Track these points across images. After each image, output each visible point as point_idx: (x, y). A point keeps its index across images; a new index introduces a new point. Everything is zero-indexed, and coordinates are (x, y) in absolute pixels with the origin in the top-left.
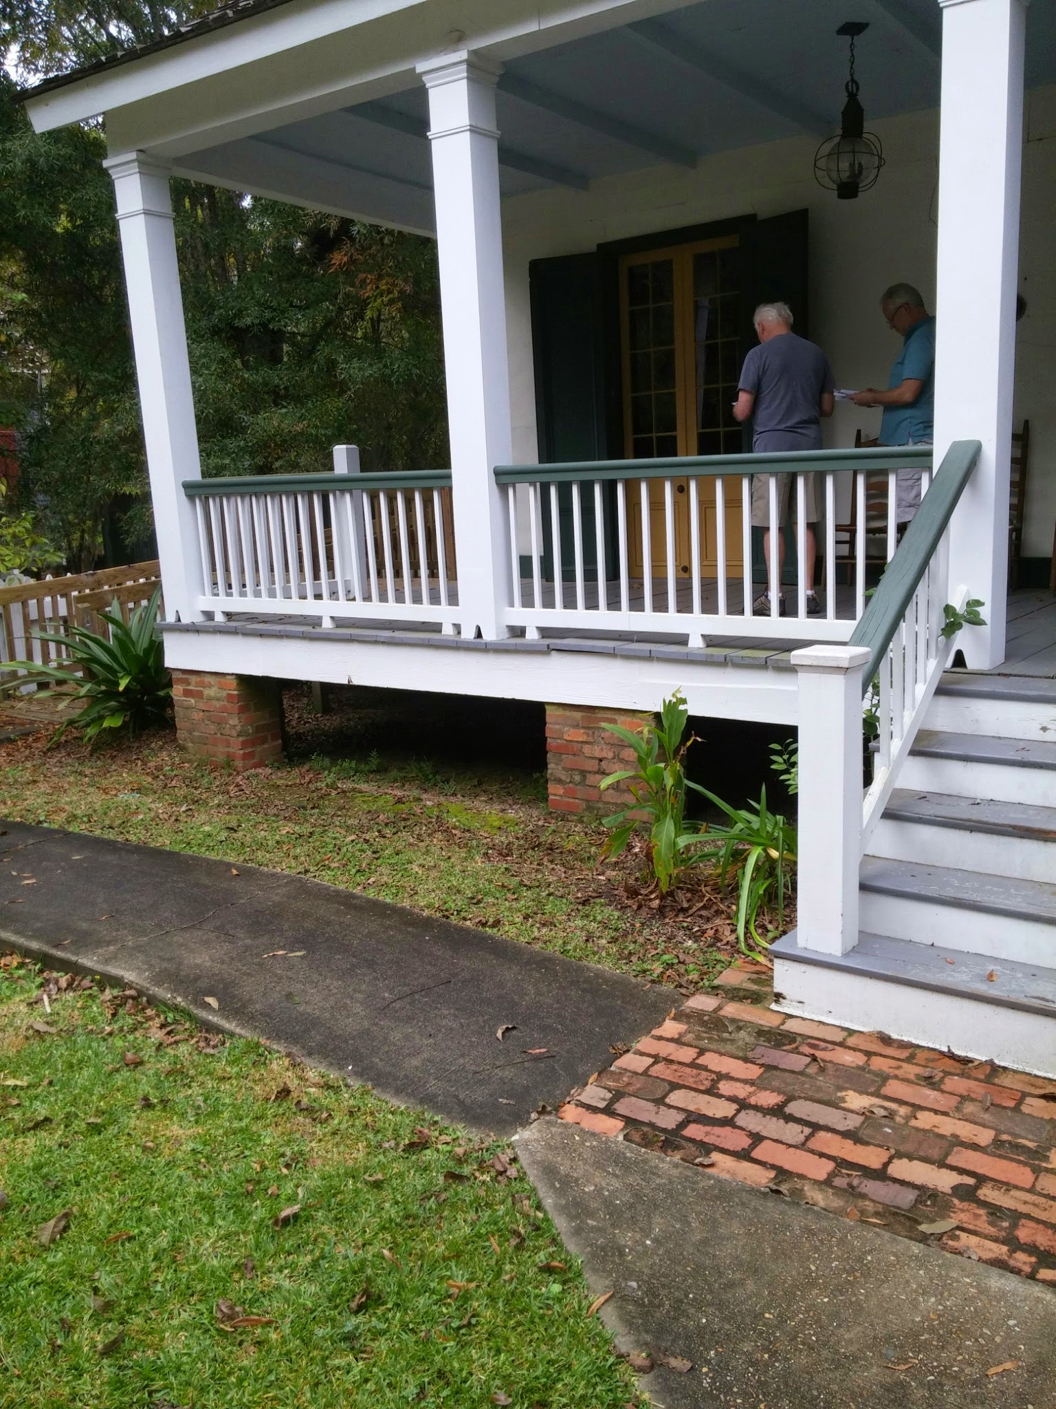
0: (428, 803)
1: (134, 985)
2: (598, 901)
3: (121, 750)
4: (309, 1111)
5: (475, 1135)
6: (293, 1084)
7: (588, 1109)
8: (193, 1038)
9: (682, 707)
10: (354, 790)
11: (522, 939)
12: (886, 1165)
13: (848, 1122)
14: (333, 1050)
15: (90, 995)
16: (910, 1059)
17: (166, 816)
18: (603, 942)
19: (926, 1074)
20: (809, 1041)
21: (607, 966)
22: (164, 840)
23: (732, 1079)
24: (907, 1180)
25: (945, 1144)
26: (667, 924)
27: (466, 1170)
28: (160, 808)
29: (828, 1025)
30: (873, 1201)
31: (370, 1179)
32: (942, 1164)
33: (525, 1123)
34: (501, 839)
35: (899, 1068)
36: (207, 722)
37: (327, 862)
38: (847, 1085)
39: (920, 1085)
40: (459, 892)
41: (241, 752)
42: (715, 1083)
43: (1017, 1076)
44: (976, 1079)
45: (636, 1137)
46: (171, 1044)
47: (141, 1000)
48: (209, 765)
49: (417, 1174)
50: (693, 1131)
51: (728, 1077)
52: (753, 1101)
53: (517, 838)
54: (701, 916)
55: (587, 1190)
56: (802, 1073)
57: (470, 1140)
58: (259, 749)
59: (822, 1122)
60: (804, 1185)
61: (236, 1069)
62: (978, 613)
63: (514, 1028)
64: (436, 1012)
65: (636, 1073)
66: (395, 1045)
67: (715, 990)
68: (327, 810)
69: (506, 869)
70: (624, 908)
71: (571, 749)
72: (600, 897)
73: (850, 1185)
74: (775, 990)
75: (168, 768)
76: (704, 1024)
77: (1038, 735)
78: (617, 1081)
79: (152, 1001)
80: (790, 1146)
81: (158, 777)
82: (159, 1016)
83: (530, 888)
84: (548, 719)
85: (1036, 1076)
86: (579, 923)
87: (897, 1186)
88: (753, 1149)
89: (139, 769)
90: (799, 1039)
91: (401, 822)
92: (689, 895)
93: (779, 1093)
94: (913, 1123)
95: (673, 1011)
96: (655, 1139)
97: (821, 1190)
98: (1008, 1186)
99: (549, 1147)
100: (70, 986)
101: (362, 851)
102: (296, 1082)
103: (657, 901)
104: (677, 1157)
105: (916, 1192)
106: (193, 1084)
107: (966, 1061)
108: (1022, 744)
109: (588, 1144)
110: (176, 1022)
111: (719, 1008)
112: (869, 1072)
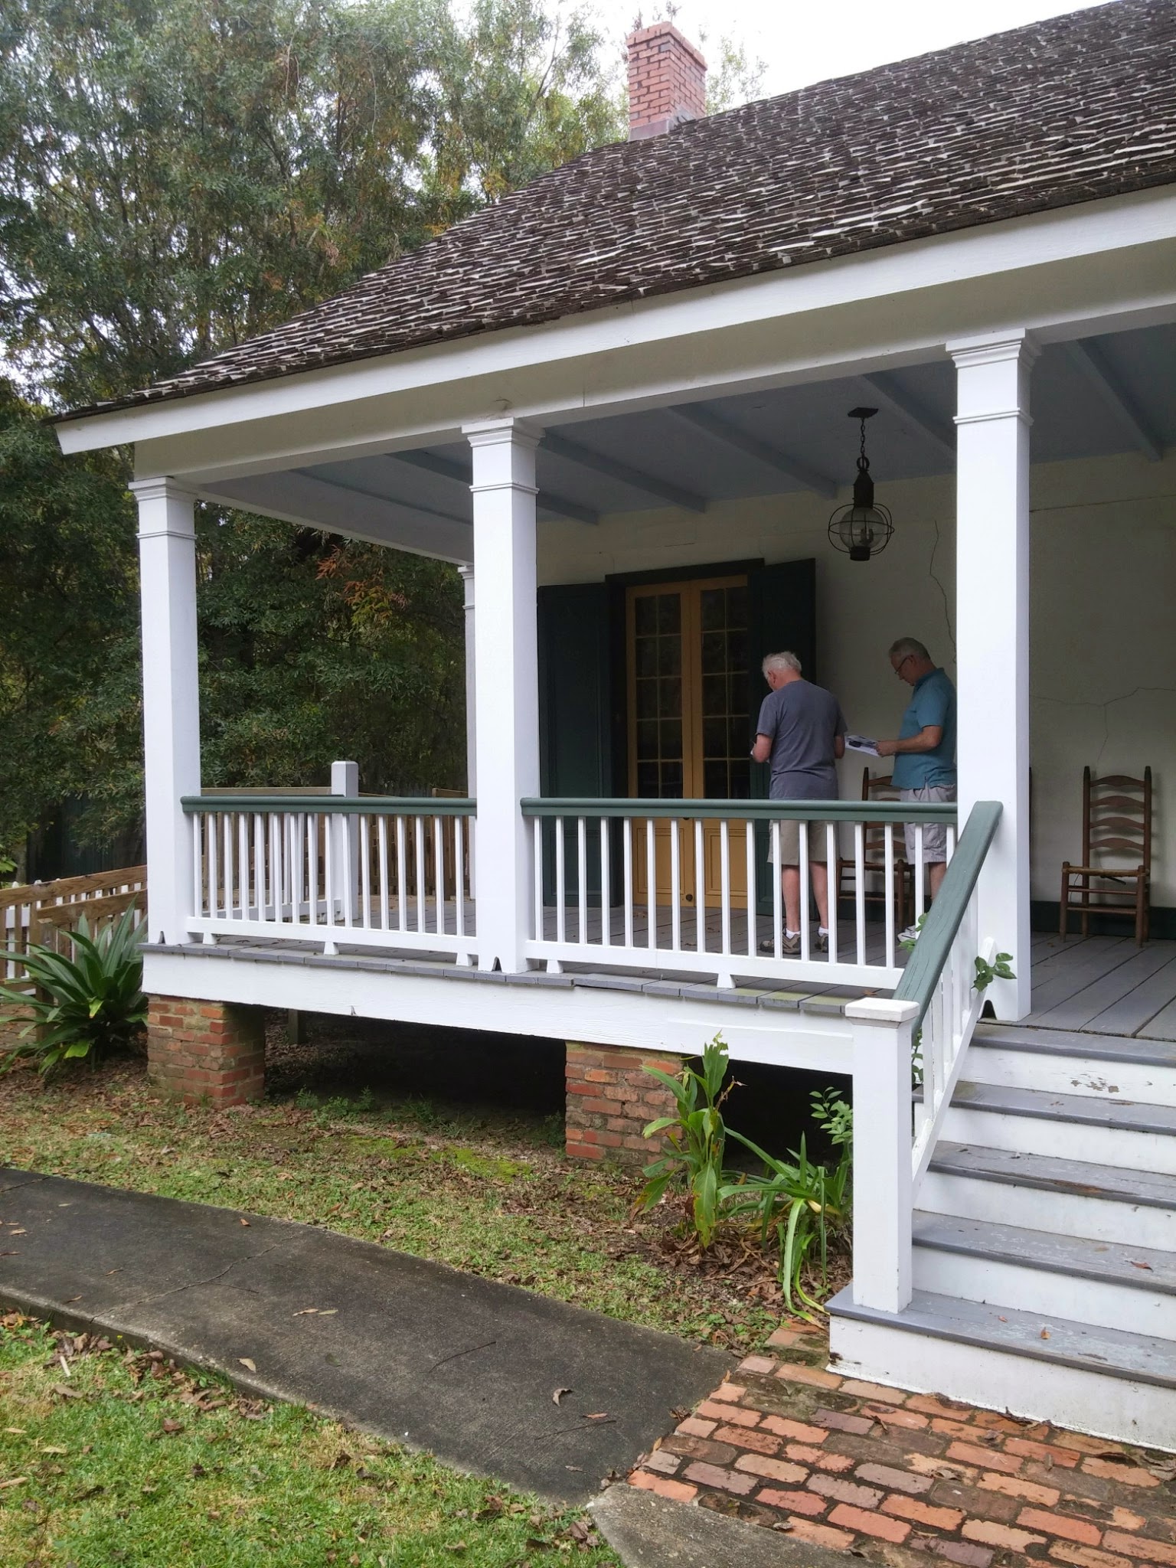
0: (433, 1147)
1: (160, 1346)
2: (633, 1256)
3: (79, 1083)
4: (372, 1479)
5: (548, 1503)
6: (350, 1451)
7: (658, 1476)
8: (230, 1404)
9: (723, 1053)
10: (348, 1131)
11: (559, 1297)
12: (960, 1526)
13: (918, 1485)
14: (385, 1416)
15: (111, 1356)
16: (970, 1421)
17: (147, 1159)
18: (645, 1300)
19: (988, 1436)
20: (870, 1403)
21: (653, 1326)
22: (151, 1186)
23: (798, 1443)
24: (982, 1540)
25: (1013, 1504)
26: (709, 1281)
27: (546, 1538)
28: (136, 1149)
29: (886, 1386)
30: (952, 1562)
31: (451, 1547)
32: (1013, 1525)
33: (598, 1491)
34: (517, 1188)
35: (961, 1430)
36: (184, 1053)
37: (335, 1213)
38: (913, 1448)
39: (983, 1447)
40: (484, 1245)
41: (222, 1087)
42: (782, 1447)
43: (1075, 1437)
44: (1036, 1441)
45: (711, 1503)
46: (209, 1410)
47: (169, 1363)
48: (182, 1101)
49: (496, 1543)
50: (767, 1496)
51: (794, 1441)
52: (822, 1465)
53: (534, 1187)
54: (743, 1273)
55: (671, 1556)
56: (867, 1436)
57: (542, 1508)
58: (240, 1084)
59: (892, 1486)
60: (883, 1548)
61: (285, 1436)
62: (1007, 968)
63: (569, 1392)
64: (486, 1374)
65: (701, 1438)
66: (449, 1410)
67: (767, 1351)
68: (323, 1154)
69: (530, 1221)
70: (661, 1264)
71: (593, 1090)
72: (634, 1252)
73: (928, 1547)
74: (831, 1351)
75: (136, 1104)
76: (762, 1386)
77: (1070, 1089)
78: (682, 1446)
79: (181, 1363)
80: (865, 1509)
81: (126, 1114)
82: (188, 1380)
83: (558, 1242)
84: (568, 1059)
85: (1092, 1436)
86: (617, 1280)
87: (973, 1546)
88: (829, 1514)
89: (103, 1104)
90: (859, 1402)
91: (406, 1168)
92: (729, 1251)
93: (847, 1457)
94: (981, 1484)
95: (729, 1374)
96: (730, 1505)
97: (900, 1552)
98: (1077, 1544)
99: (625, 1513)
100: (86, 1346)
101: (371, 1199)
102: (353, 1450)
103: (697, 1257)
104: (756, 1522)
105: (992, 1552)
106: (241, 1452)
107: (1024, 1422)
108: (1055, 1098)
109: (665, 1510)
110: (209, 1386)
111: (775, 1370)
112: (932, 1434)
